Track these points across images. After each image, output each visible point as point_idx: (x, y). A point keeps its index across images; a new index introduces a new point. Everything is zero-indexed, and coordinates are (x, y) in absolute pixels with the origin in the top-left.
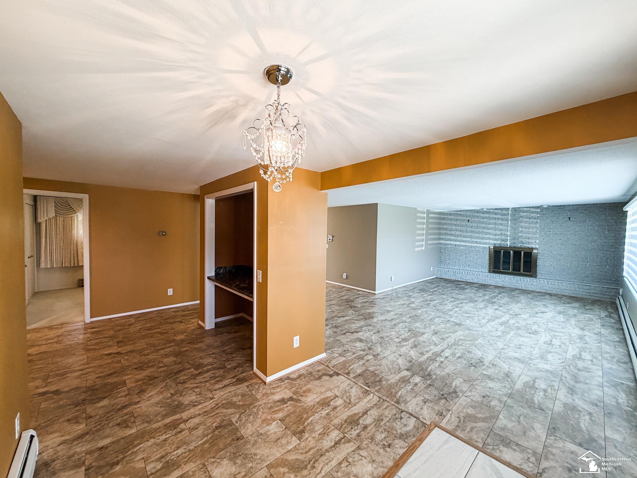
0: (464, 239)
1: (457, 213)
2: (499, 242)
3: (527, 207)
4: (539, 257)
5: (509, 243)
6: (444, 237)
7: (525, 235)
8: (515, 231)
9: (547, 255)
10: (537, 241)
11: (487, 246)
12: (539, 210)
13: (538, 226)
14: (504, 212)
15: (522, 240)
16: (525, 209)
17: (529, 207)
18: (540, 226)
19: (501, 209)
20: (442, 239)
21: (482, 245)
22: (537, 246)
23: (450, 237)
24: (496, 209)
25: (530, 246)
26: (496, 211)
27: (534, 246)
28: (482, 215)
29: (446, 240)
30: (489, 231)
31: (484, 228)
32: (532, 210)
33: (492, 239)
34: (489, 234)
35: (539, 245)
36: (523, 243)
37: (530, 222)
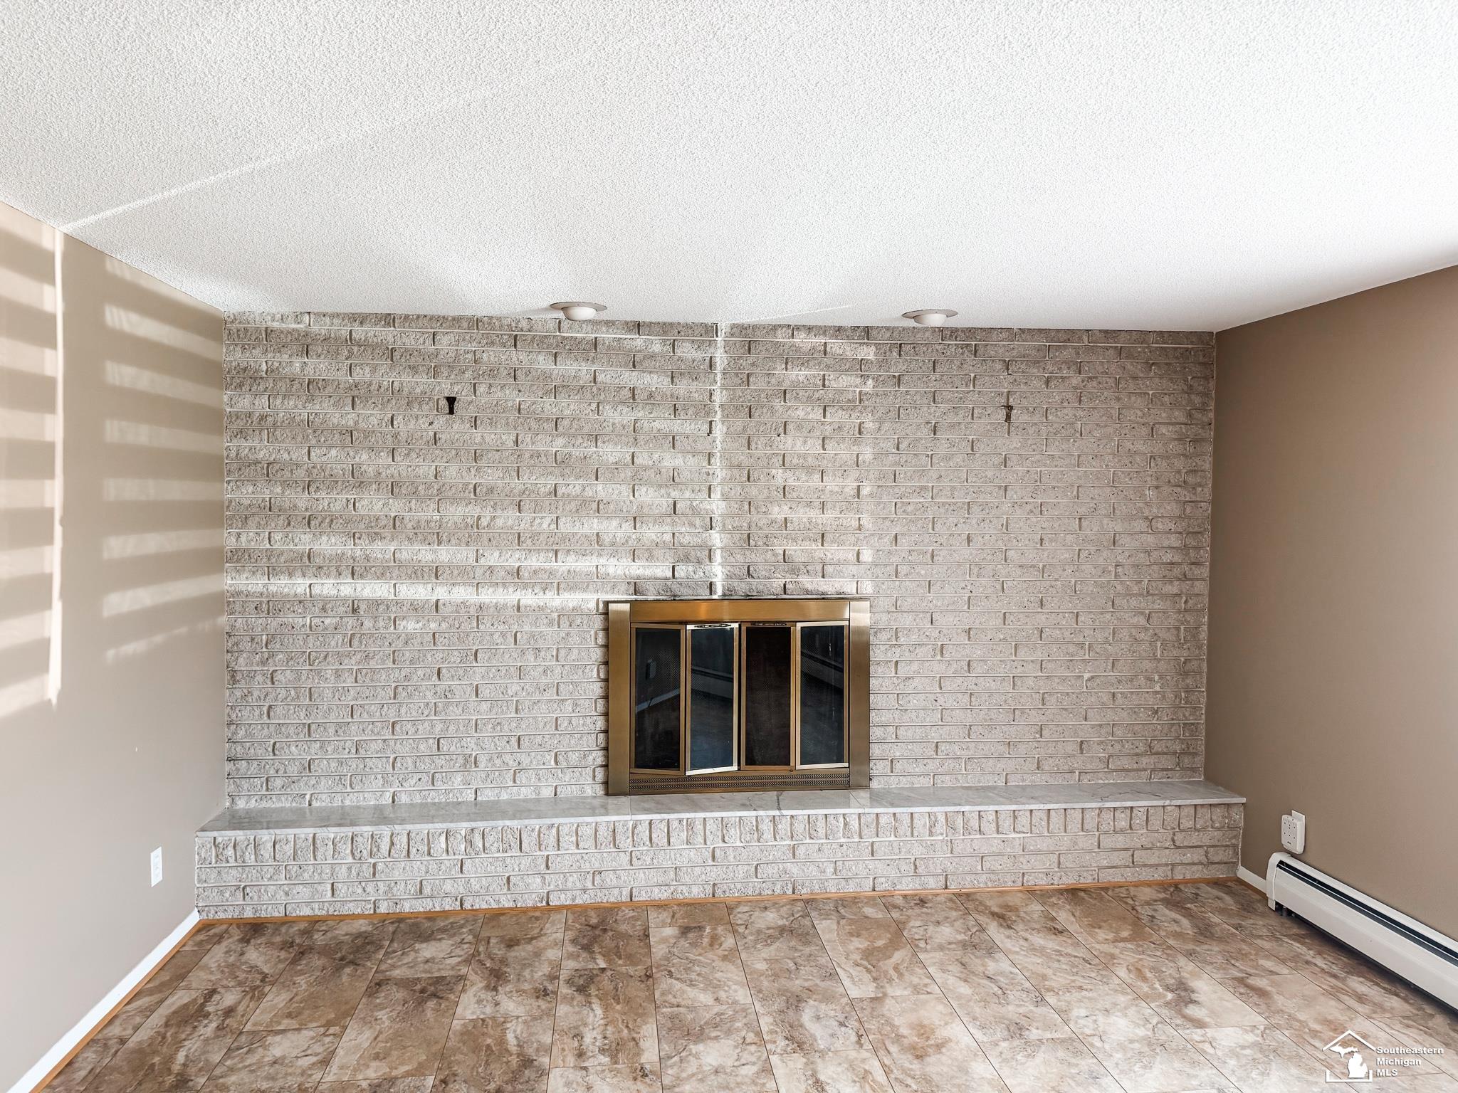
0: (427, 555)
1: (359, 332)
2: (661, 570)
3: (809, 329)
4: (877, 654)
5: (718, 573)
6: (249, 539)
7: (801, 515)
8: (753, 491)
9: (914, 638)
10: (867, 556)
11: (590, 600)
12: (869, 353)
13: (867, 453)
14: (687, 351)
15: (792, 549)
16: (801, 339)
17: (823, 330)
18: (876, 457)
19: (665, 328)
20: (238, 558)
21: (555, 600)
22: (868, 588)
23: (304, 541)
24: (638, 327)
25: (829, 586)
26: (639, 341)
27: (850, 589)
28: (542, 362)
29: (271, 571)
30: (601, 490)
31: (561, 462)
32: (838, 346)
33: (614, 549)
34: (599, 507)
35: (875, 578)
36: (795, 571)
37: (828, 430)
